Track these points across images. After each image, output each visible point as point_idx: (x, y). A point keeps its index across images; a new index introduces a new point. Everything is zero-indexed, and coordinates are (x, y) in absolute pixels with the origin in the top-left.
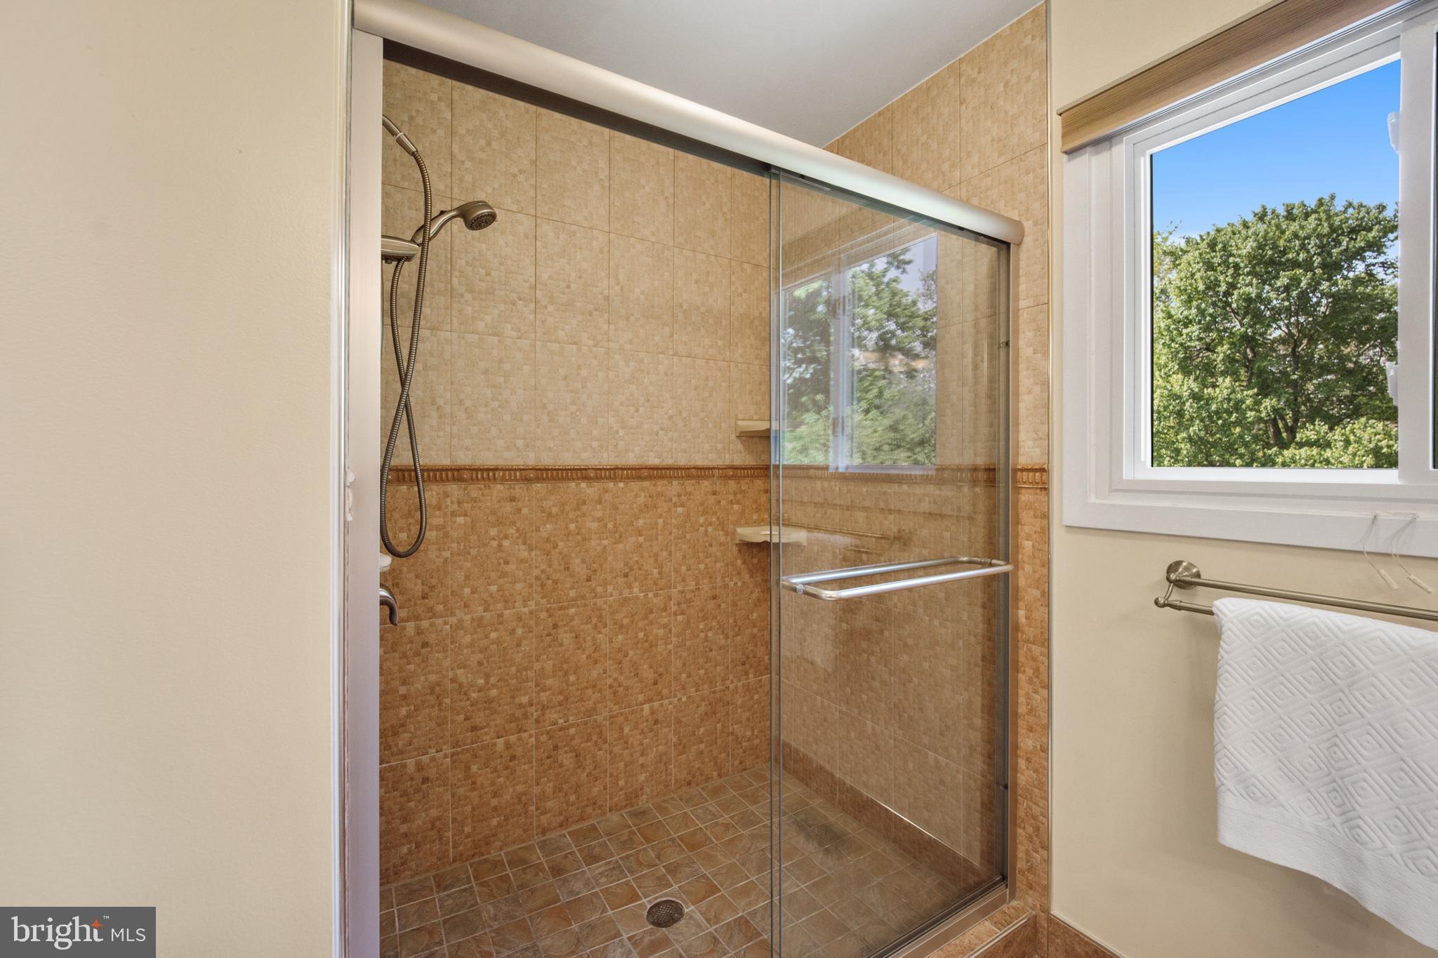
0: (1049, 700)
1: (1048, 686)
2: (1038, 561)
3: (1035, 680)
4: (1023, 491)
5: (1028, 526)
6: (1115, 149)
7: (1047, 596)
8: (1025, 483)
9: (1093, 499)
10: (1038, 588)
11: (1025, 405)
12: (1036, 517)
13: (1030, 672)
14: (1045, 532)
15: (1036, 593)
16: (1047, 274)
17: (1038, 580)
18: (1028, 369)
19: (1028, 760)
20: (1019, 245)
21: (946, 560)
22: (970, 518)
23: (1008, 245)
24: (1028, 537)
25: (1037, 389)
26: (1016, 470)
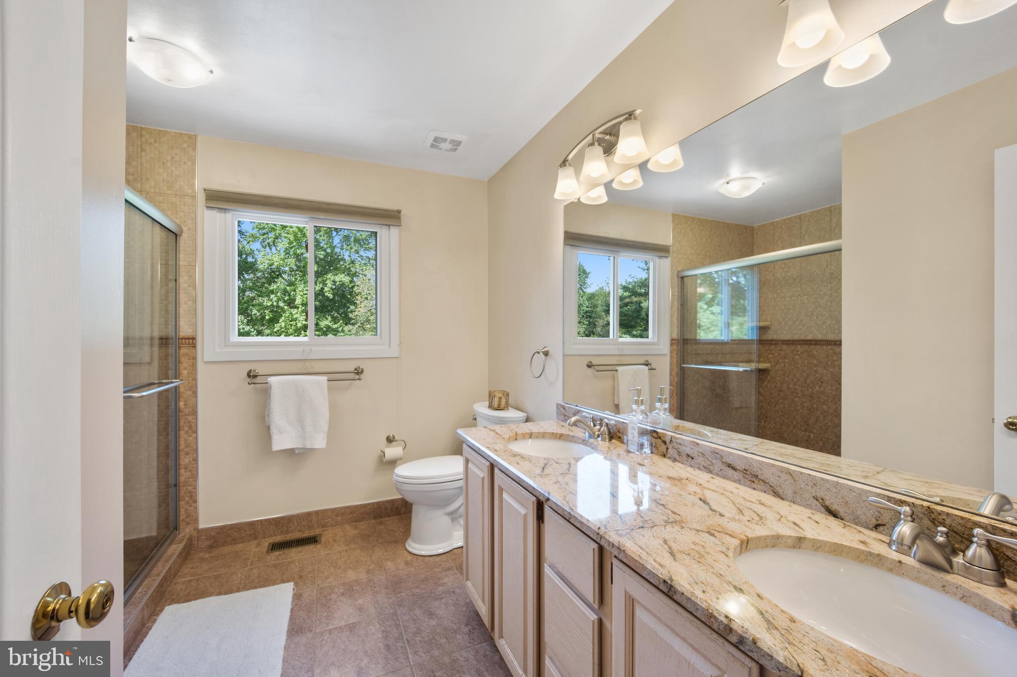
0: (196, 438)
1: (196, 432)
2: (191, 378)
3: (189, 431)
4: (182, 348)
5: (185, 362)
6: (227, 215)
7: (195, 393)
8: (183, 344)
9: (217, 350)
10: (191, 390)
11: (183, 309)
12: (189, 359)
13: (186, 429)
14: (194, 366)
15: (190, 393)
16: (194, 253)
17: (191, 387)
18: (185, 293)
19: (186, 468)
20: (180, 236)
21: (131, 388)
22: (149, 364)
23: (176, 235)
24: (185, 369)
25: (190, 303)
26: (179, 339)
